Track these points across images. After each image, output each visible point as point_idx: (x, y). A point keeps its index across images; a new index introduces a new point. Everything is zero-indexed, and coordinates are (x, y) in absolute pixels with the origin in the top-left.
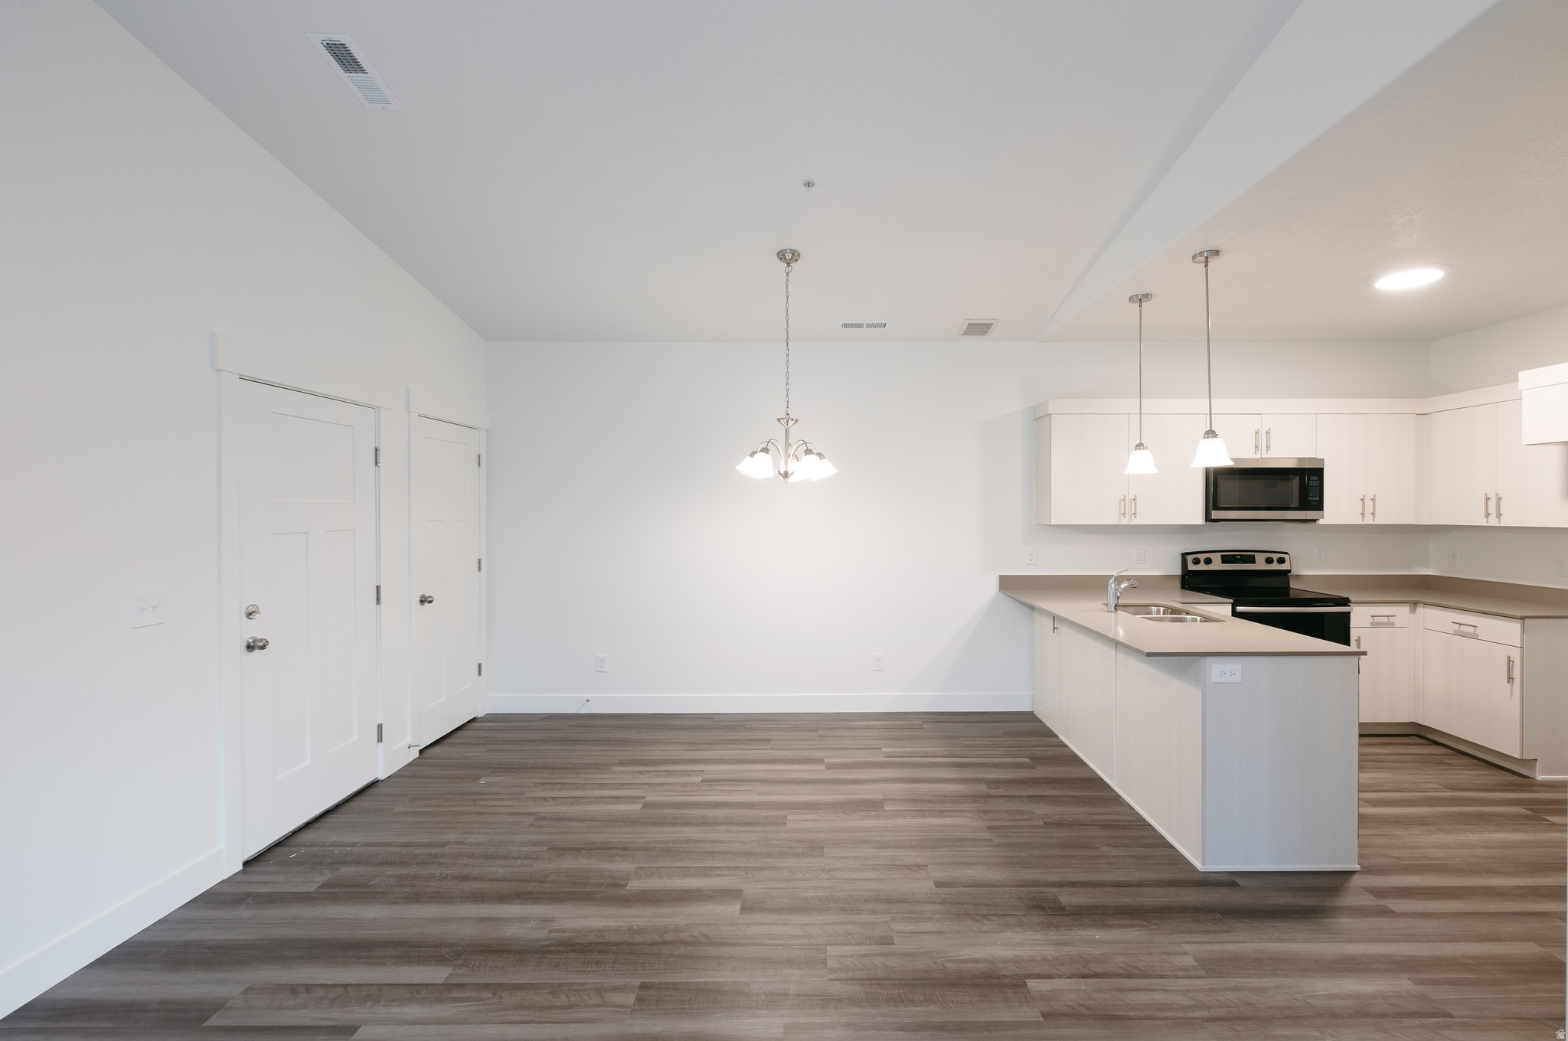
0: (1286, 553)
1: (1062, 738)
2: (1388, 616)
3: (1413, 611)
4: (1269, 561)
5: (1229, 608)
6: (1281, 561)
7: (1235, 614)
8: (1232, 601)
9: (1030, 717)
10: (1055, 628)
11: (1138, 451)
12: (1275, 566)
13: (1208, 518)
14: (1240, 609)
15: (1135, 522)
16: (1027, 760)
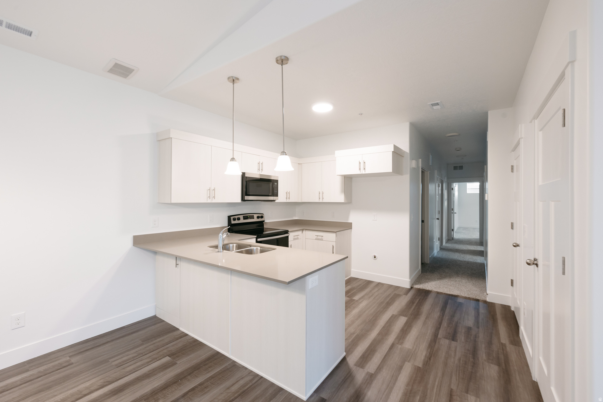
0: (264, 214)
1: (182, 329)
2: (297, 236)
3: (302, 233)
4: (258, 217)
5: (255, 239)
6: (262, 217)
7: (257, 242)
8: (256, 236)
9: (154, 320)
10: (176, 265)
11: (232, 162)
12: (260, 219)
13: (243, 199)
14: (259, 240)
15: (214, 201)
16: (167, 359)
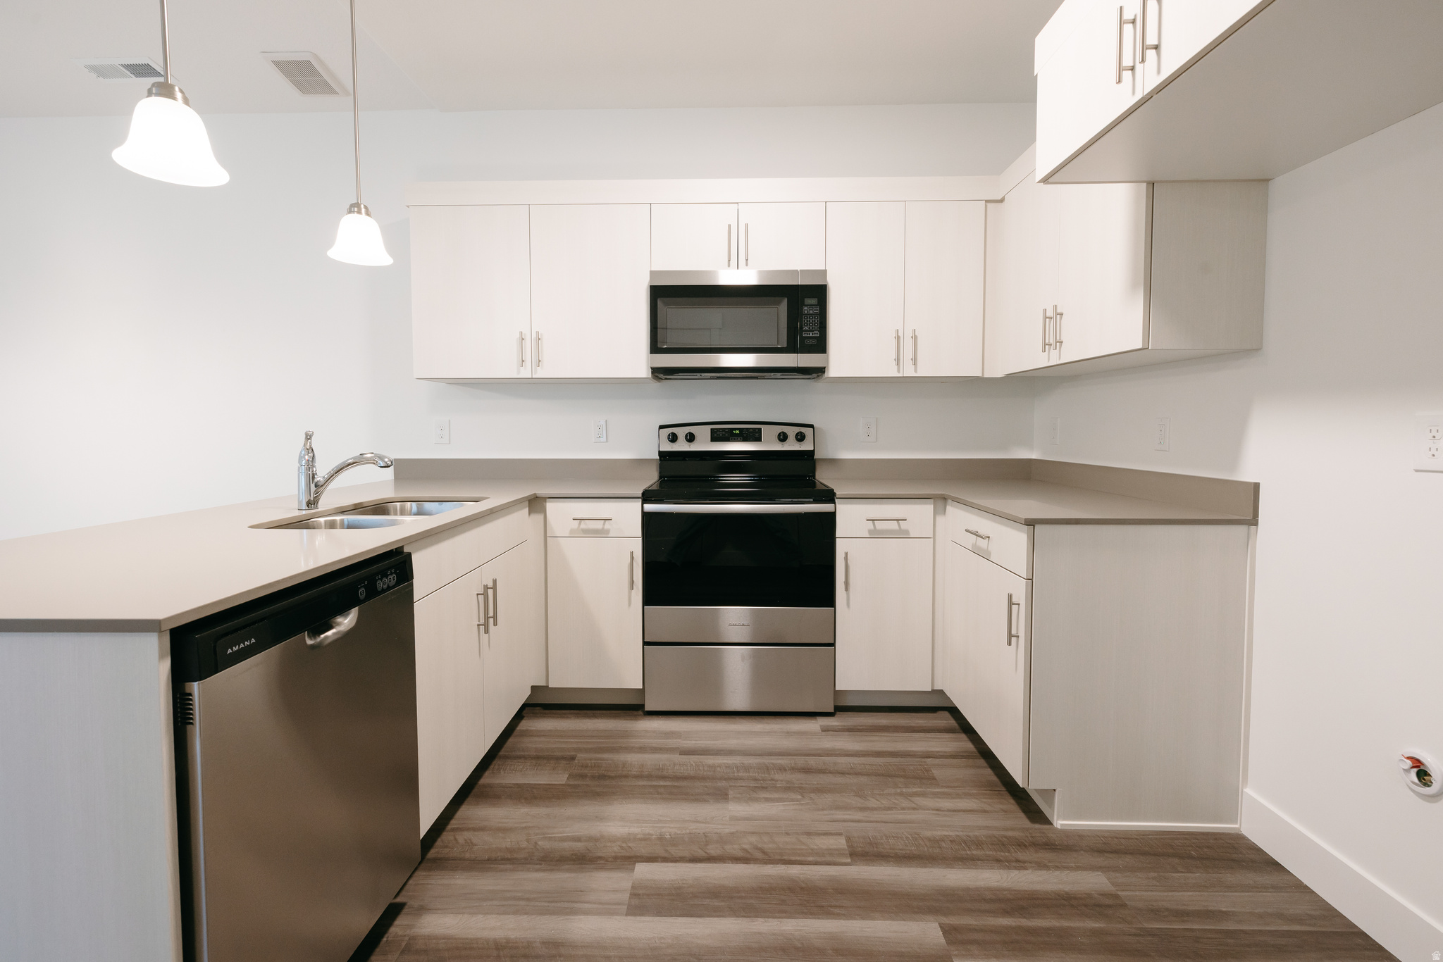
0: (811, 426)
3: (939, 511)
4: (783, 438)
6: (800, 438)
12: (791, 446)
